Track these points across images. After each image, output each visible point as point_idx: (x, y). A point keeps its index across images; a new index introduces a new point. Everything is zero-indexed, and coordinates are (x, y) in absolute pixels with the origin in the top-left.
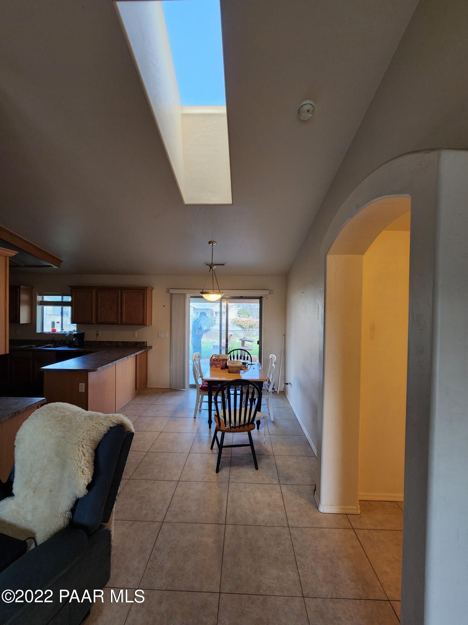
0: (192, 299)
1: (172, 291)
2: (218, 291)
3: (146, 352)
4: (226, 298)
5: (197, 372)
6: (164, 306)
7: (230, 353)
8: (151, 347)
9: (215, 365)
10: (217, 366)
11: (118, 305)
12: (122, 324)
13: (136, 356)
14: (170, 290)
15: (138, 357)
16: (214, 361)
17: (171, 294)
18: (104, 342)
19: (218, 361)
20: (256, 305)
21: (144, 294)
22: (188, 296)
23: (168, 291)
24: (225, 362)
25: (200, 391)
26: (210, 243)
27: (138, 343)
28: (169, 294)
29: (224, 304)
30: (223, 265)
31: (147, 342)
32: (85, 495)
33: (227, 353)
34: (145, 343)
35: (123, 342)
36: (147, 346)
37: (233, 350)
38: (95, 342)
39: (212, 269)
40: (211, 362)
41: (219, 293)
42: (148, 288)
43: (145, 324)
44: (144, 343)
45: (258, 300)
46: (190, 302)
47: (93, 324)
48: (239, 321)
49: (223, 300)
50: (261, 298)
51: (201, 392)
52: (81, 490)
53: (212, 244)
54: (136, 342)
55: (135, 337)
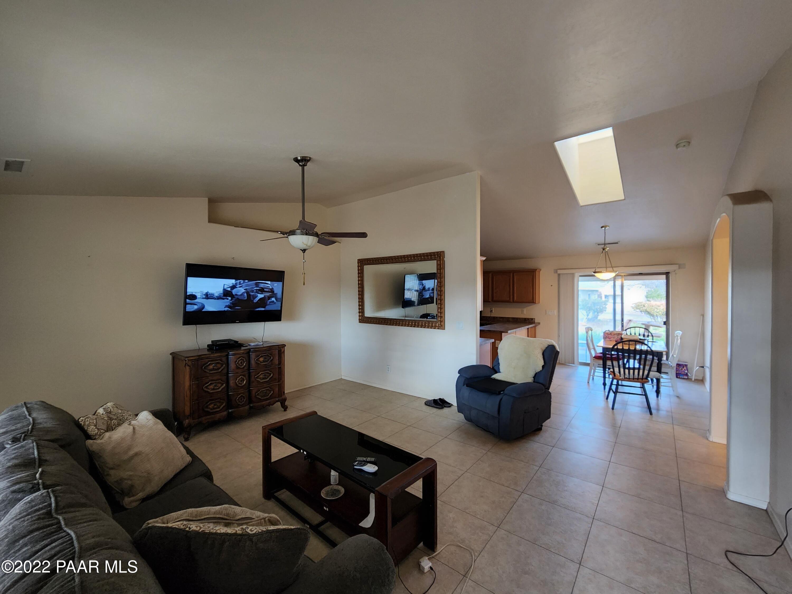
0: (580, 278)
1: (559, 272)
2: (611, 269)
3: (535, 327)
4: (621, 275)
5: (589, 344)
6: (552, 286)
7: (626, 330)
8: (539, 323)
9: (609, 338)
10: (611, 339)
11: (510, 286)
12: (514, 302)
13: (528, 328)
14: (558, 270)
15: (529, 330)
16: (608, 335)
17: (559, 275)
18: (497, 317)
19: (612, 335)
20: (661, 282)
21: (533, 276)
22: (577, 275)
23: (556, 271)
24: (620, 336)
25: (593, 359)
26: (602, 227)
27: (527, 319)
28: (556, 275)
29: (618, 283)
30: (617, 243)
31: (535, 319)
32: (541, 371)
33: (623, 330)
34: (534, 320)
35: (513, 318)
36: (535, 322)
37: (630, 328)
38: (489, 317)
39: (605, 250)
40: (605, 336)
41: (613, 271)
42: (537, 270)
43: (534, 302)
44: (532, 319)
45: (664, 276)
46: (578, 281)
47: (489, 302)
48: (644, 306)
49: (617, 277)
50: (667, 274)
51: (595, 360)
52: (539, 368)
53: (605, 229)
54: (525, 319)
55: (524, 314)
